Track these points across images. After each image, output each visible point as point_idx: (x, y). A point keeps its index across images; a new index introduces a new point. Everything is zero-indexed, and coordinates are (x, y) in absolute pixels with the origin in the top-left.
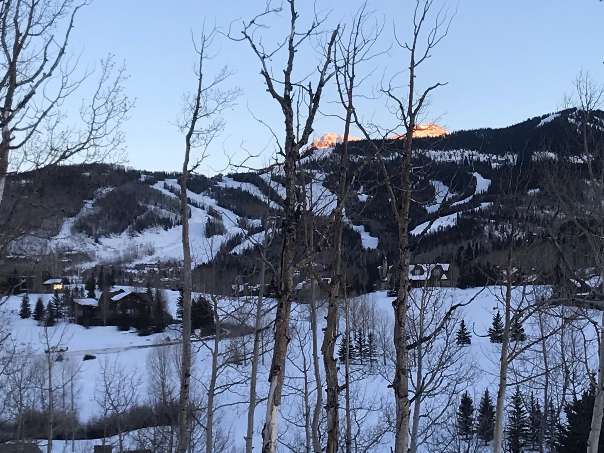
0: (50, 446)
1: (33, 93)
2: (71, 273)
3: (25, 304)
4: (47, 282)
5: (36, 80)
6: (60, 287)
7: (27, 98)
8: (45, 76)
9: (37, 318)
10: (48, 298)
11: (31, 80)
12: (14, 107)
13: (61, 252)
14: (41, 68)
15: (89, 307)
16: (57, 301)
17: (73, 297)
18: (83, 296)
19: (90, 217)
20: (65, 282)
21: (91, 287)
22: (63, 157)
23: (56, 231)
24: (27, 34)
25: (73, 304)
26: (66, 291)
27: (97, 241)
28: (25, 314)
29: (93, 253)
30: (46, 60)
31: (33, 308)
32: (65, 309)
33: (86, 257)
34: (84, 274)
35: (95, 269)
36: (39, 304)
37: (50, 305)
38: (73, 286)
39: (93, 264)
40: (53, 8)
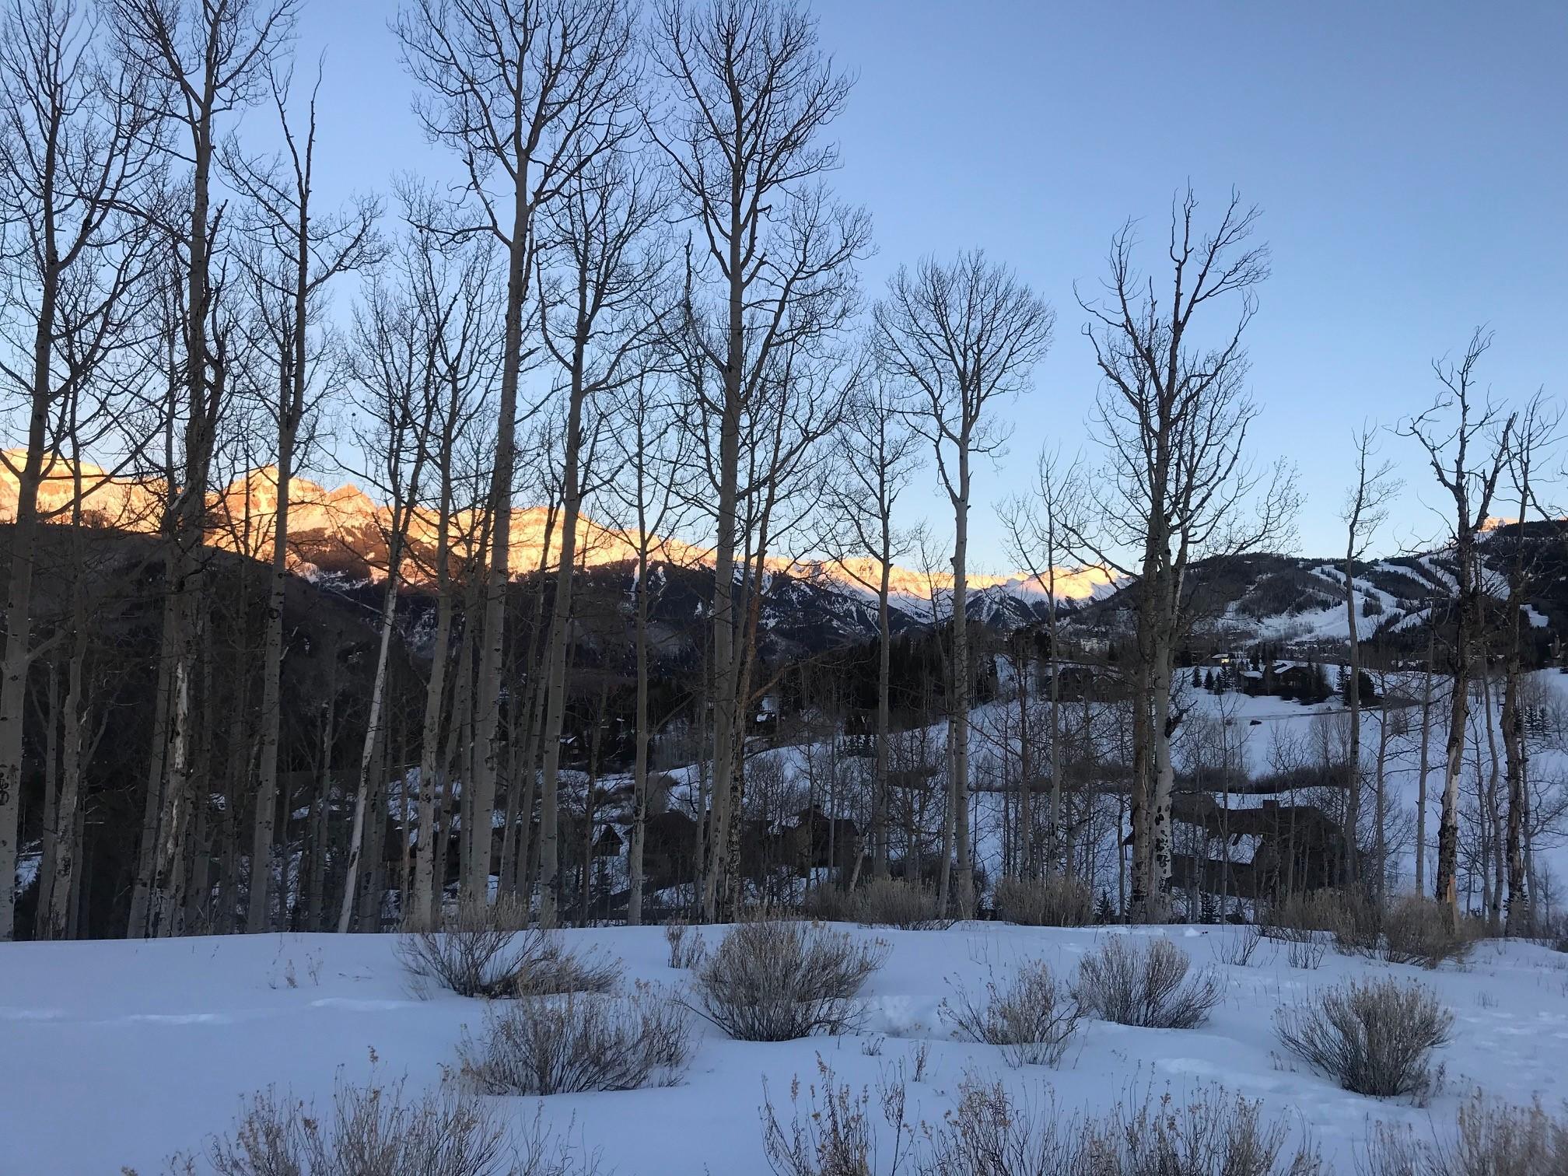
0: (1225, 798)
1: (1209, 495)
2: (1236, 649)
3: (1196, 675)
4: (1216, 656)
5: (1211, 484)
6: (1227, 661)
7: (1204, 500)
8: (1220, 479)
9: (1207, 687)
10: (1217, 671)
11: (1206, 484)
12: (1192, 507)
13: (1227, 630)
14: (1215, 473)
15: (1255, 679)
16: (1225, 673)
17: (1239, 670)
18: (1248, 669)
19: (1251, 601)
20: (1231, 656)
21: (1255, 661)
22: (1241, 548)
23: (1221, 612)
24: (1206, 444)
25: (1239, 676)
26: (1233, 665)
27: (1259, 621)
28: (1196, 683)
29: (1256, 631)
30: (1218, 466)
31: (1203, 679)
32: (1232, 680)
33: (1250, 635)
34: (1248, 650)
35: (1258, 645)
36: (1209, 675)
37: (1218, 676)
38: (1239, 660)
39: (1257, 641)
40: (1229, 421)
